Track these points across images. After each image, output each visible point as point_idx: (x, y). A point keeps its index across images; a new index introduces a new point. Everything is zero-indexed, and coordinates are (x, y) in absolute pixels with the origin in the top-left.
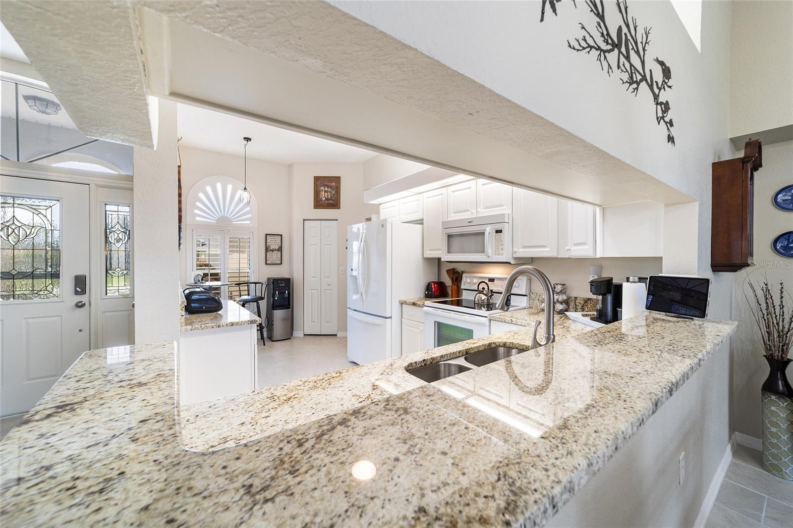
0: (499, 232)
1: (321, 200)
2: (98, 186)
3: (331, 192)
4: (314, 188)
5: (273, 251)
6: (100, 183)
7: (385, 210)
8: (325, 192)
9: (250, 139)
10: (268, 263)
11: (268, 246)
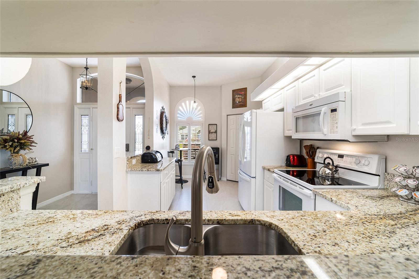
0: (334, 111)
1: (236, 103)
2: (133, 108)
3: (241, 98)
5: (212, 133)
6: (134, 107)
7: (265, 104)
8: (238, 98)
9: (195, 77)
10: (209, 139)
11: (209, 130)
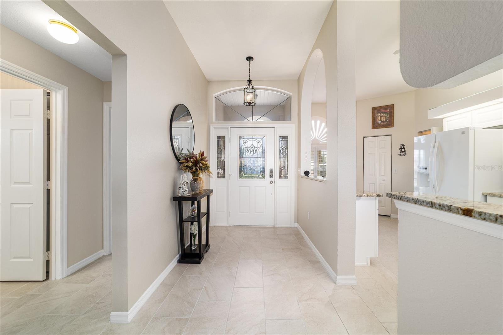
1: (378, 122)
3: (385, 117)
4: (372, 115)
8: (381, 117)
